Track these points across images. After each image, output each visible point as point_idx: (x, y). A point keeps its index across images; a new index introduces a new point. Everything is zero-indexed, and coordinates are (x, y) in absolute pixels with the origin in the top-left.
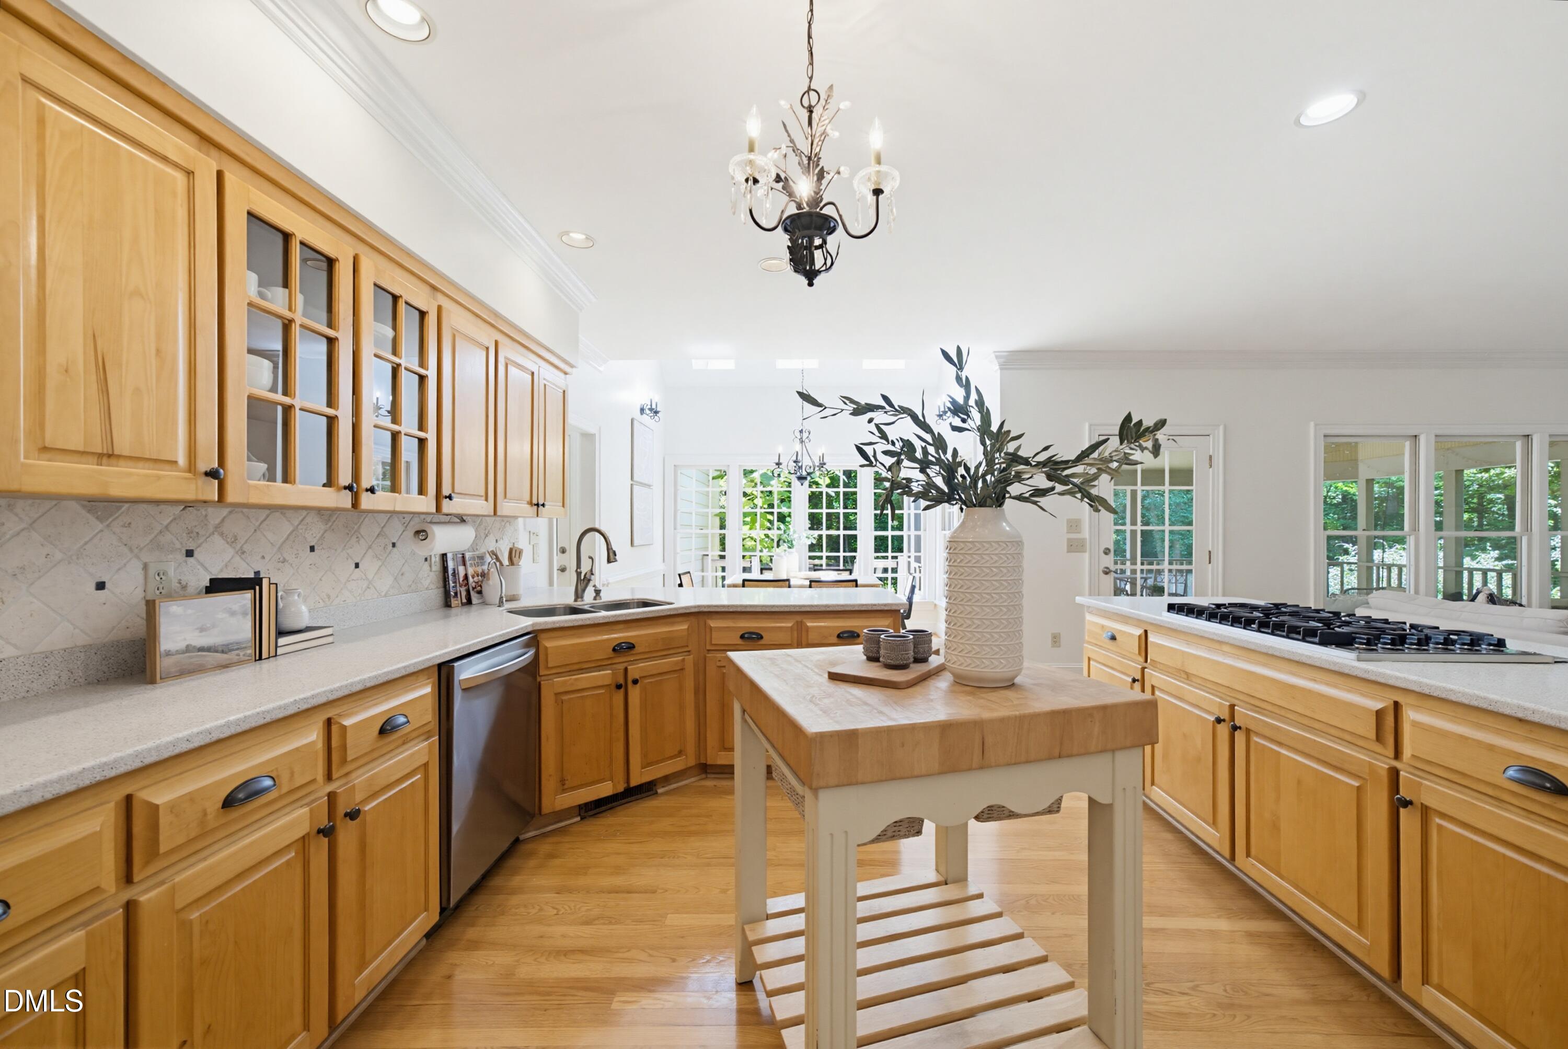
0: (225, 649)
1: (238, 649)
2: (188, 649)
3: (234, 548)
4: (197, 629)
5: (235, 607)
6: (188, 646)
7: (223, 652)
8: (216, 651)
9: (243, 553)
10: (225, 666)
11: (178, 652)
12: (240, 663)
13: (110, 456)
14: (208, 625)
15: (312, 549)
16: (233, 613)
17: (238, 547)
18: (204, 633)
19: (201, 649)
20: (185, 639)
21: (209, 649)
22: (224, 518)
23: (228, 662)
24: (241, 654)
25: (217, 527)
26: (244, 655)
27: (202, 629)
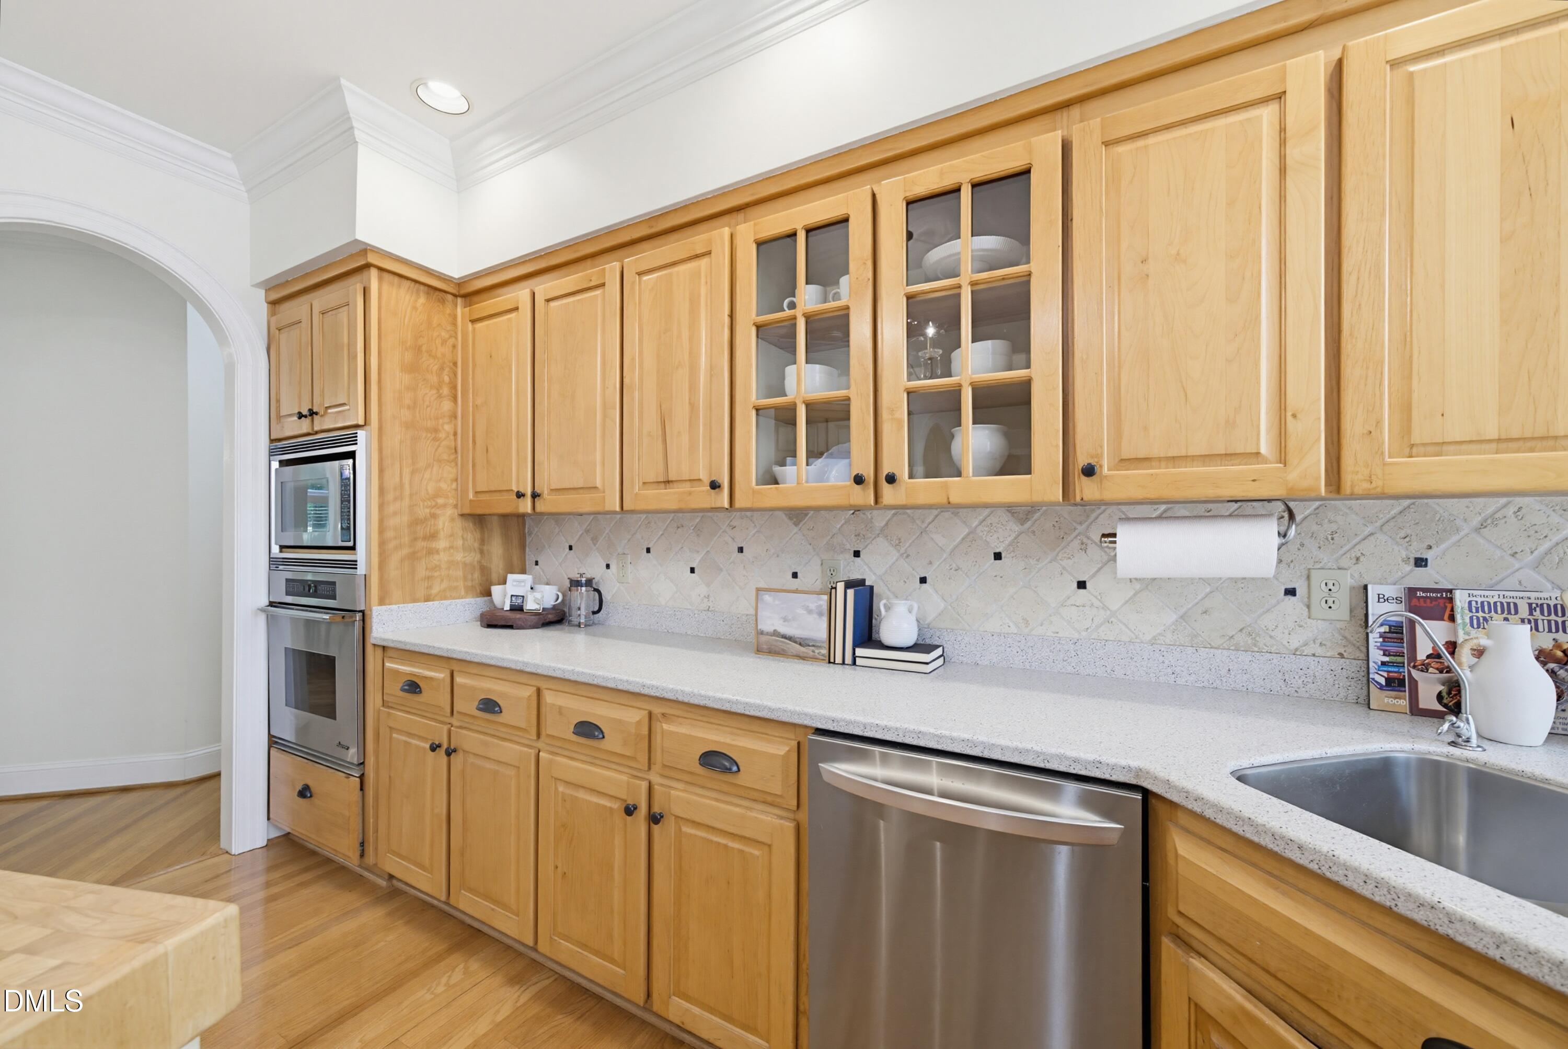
0: (802, 642)
1: (813, 646)
2: (775, 633)
3: (899, 551)
4: (782, 618)
5: (812, 606)
6: (775, 631)
7: (800, 644)
8: (795, 642)
9: (908, 556)
10: (803, 658)
11: (768, 634)
12: (814, 659)
13: (668, 482)
14: (790, 618)
15: (998, 556)
16: (810, 612)
17: (902, 550)
18: (786, 623)
19: (784, 637)
20: (773, 625)
21: (790, 638)
22: (889, 521)
23: (805, 655)
24: (817, 651)
25: (882, 530)
26: (818, 653)
27: (785, 619)
